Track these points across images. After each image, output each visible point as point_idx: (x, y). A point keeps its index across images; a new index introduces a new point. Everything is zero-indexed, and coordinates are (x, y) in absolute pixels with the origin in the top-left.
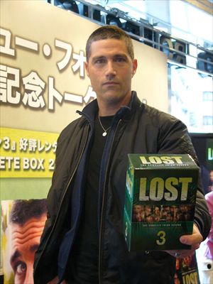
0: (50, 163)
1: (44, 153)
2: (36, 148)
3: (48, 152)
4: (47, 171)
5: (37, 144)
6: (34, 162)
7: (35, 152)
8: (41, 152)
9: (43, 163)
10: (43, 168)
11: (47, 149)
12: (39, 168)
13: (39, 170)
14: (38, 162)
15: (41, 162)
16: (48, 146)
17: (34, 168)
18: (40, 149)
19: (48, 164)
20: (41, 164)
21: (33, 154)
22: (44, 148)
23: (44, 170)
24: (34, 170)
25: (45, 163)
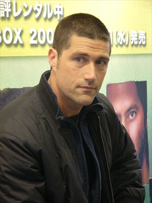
0: (32, 35)
1: (22, 19)
2: (10, 13)
3: (27, 18)
4: (27, 46)
5: (11, 7)
6: (8, 33)
7: (9, 19)
8: (17, 18)
9: (21, 35)
10: (21, 42)
11: (26, 14)
12: (15, 42)
13: (16, 45)
14: (14, 33)
15: (18, 34)
16: (27, 9)
17: (9, 42)
18: (16, 14)
19: (29, 36)
20: (17, 37)
21: (6, 22)
22: (22, 13)
23: (22, 45)
24: (9, 45)
25: (24, 36)
